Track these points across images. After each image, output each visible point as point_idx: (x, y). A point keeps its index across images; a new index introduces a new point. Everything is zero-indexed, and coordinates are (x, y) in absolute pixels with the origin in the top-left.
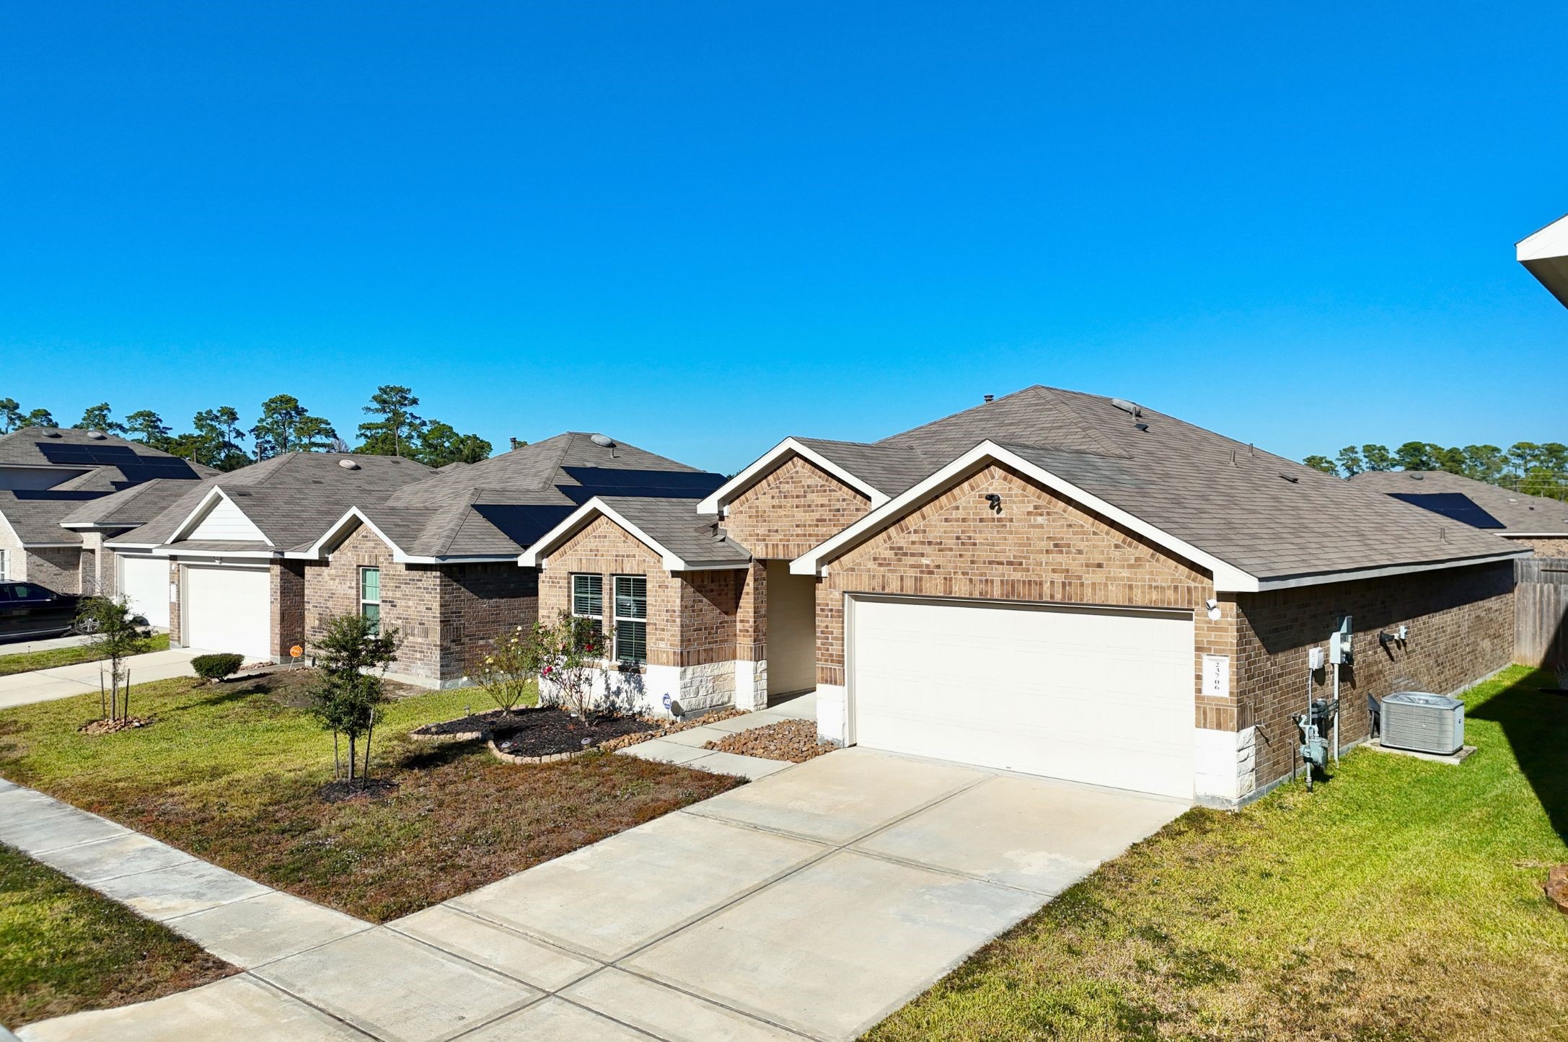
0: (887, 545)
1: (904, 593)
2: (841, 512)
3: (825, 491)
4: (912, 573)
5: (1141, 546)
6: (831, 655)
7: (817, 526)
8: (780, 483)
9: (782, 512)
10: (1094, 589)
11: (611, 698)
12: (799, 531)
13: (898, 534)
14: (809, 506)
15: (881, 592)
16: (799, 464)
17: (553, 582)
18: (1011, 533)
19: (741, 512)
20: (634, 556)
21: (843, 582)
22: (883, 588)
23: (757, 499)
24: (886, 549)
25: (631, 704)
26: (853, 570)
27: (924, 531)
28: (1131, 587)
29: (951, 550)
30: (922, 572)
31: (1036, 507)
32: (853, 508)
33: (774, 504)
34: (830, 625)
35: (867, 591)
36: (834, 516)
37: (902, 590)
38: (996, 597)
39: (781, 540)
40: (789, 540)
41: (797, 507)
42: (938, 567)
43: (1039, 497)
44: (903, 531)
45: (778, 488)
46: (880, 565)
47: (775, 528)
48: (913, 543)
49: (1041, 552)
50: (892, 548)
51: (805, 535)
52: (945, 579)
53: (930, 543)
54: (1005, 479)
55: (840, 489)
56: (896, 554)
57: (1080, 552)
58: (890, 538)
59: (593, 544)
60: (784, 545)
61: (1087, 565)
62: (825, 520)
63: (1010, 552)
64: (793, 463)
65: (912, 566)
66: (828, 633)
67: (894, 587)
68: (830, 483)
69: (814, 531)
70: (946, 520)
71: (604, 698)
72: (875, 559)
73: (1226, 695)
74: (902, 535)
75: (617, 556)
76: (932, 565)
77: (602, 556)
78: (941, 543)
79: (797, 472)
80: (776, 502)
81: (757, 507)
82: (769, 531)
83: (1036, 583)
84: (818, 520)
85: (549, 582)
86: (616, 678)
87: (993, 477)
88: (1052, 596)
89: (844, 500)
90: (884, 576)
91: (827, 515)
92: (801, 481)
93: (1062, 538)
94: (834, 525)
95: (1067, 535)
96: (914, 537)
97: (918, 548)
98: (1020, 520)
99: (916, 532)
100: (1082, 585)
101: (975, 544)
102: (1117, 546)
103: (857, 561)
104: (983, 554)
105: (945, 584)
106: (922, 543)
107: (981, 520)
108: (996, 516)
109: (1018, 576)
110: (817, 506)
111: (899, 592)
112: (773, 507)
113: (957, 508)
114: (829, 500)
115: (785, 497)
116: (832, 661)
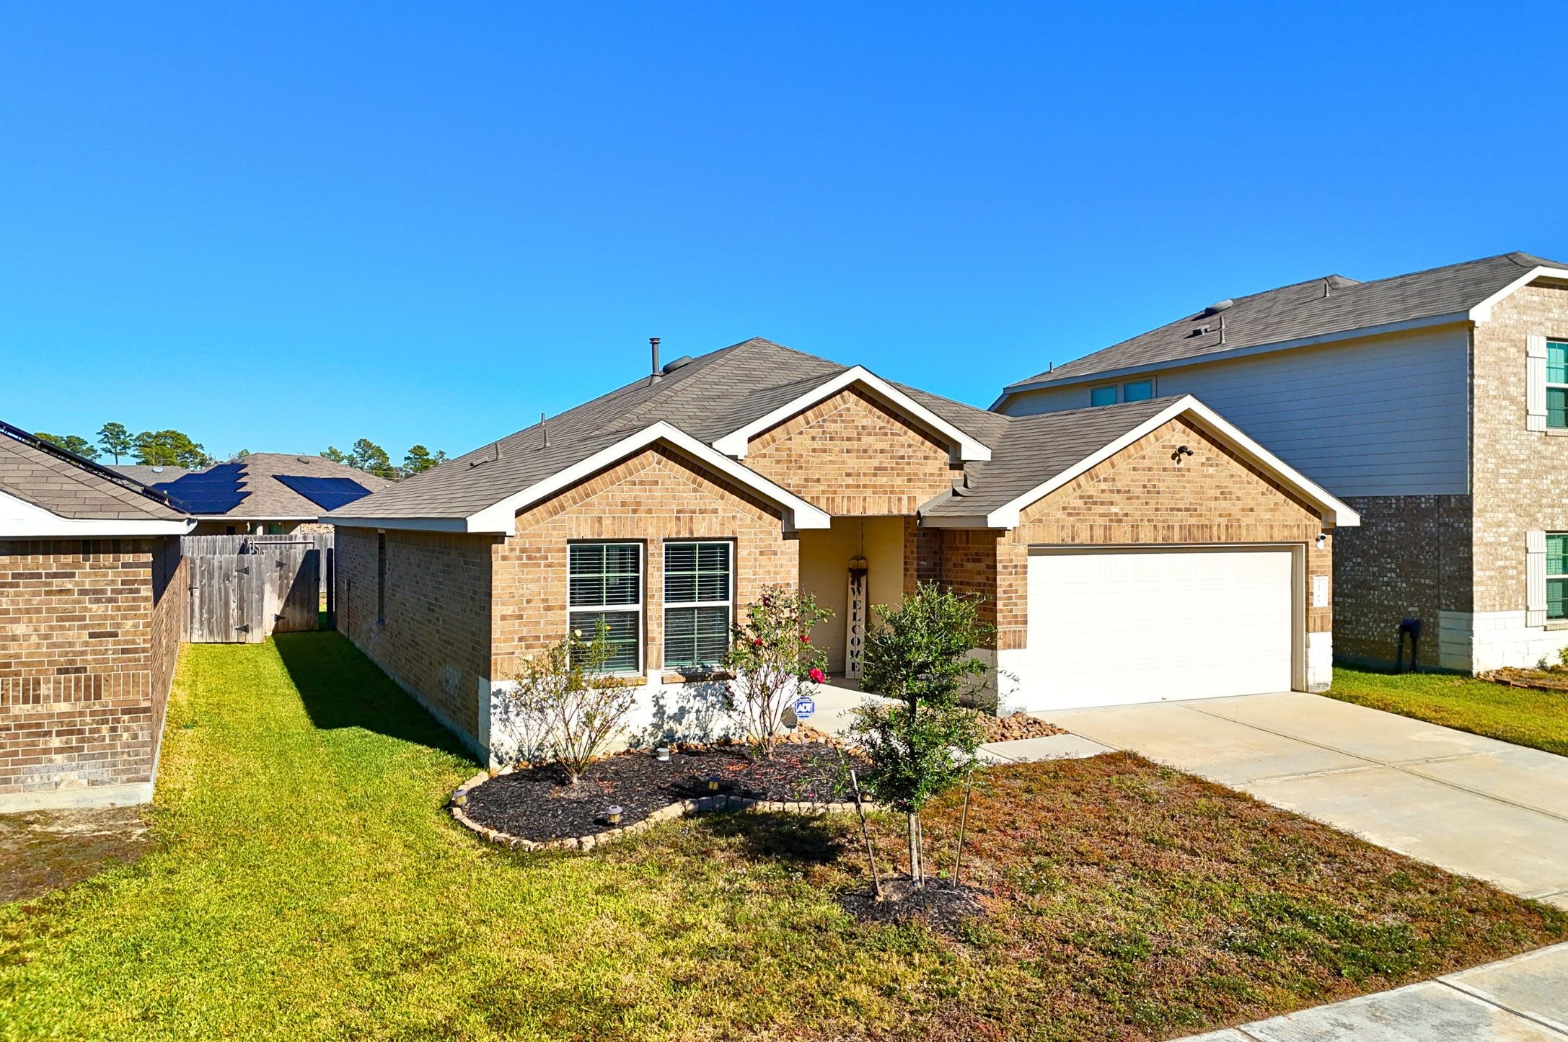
0: (1078, 492)
1: (1094, 542)
2: (906, 460)
3: (886, 434)
4: (1101, 521)
5: (1279, 494)
6: (1016, 616)
7: (875, 475)
8: (824, 421)
9: (827, 457)
10: (1247, 530)
11: (666, 727)
12: (850, 481)
13: (1088, 482)
14: (865, 451)
15: (1070, 542)
16: (851, 400)
17: (529, 558)
18: (1189, 482)
19: (764, 456)
20: (715, 511)
21: (1030, 536)
22: (1073, 539)
23: (790, 439)
24: (1076, 498)
25: (704, 729)
26: (1040, 521)
27: (1114, 480)
28: (1272, 527)
29: (1138, 498)
30: (1111, 520)
31: (1208, 459)
32: (920, 455)
33: (815, 446)
34: (1014, 583)
35: (1055, 542)
36: (897, 464)
37: (1092, 540)
38: (1176, 541)
39: (823, 492)
40: (835, 492)
41: (848, 451)
42: (1126, 515)
43: (1210, 450)
44: (1092, 479)
45: (821, 427)
46: (1070, 515)
47: (817, 477)
48: (1103, 491)
49: (1210, 499)
50: (1081, 497)
51: (858, 486)
52: (1133, 526)
53: (1119, 491)
54: (1184, 432)
55: (905, 433)
56: (1086, 503)
57: (1238, 499)
58: (1079, 486)
59: (628, 493)
60: (828, 499)
61: (1243, 510)
62: (886, 469)
63: (1188, 499)
64: (843, 398)
65: (1102, 515)
66: (1011, 592)
67: (1083, 537)
68: (893, 425)
69: (870, 480)
70: (1134, 469)
71: (650, 729)
72: (1064, 509)
73: (1326, 605)
74: (1092, 483)
75: (679, 512)
76: (1121, 513)
77: (649, 512)
78: (1129, 491)
79: (848, 410)
80: (817, 444)
81: (790, 449)
82: (806, 480)
83: (1206, 526)
84: (876, 468)
85: (520, 558)
86: (676, 695)
87: (1174, 430)
88: (1219, 538)
89: (910, 446)
90: (1073, 527)
91: (888, 463)
92: (853, 421)
93: (1226, 487)
94: (898, 475)
95: (1227, 482)
96: (1103, 486)
97: (1107, 497)
98: (1195, 471)
99: (1105, 480)
100: (1240, 526)
101: (1159, 492)
102: (1263, 494)
103: (1046, 511)
104: (1166, 501)
105: (1132, 531)
106: (1112, 491)
107: (1165, 470)
108: (1177, 466)
109: (1193, 521)
110: (876, 451)
111: (1089, 542)
112: (814, 450)
113: (1144, 458)
114: (891, 445)
115: (831, 439)
116: (1016, 623)
